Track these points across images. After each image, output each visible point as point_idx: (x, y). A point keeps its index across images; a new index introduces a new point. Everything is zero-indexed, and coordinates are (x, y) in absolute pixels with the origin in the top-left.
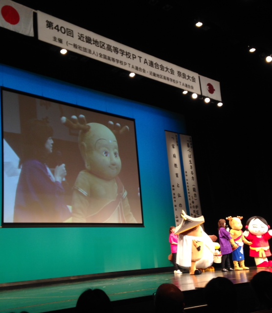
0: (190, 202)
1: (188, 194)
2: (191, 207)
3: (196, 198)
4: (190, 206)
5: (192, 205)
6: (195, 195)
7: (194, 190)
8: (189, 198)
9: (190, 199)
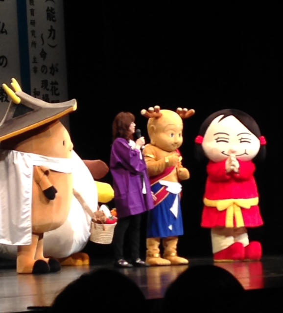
0: (33, 52)
1: (30, 28)
2: (35, 71)
3: (52, 43)
4: (32, 65)
5: (41, 62)
6: (52, 30)
7: (50, 14)
8: (31, 39)
9: (34, 44)
